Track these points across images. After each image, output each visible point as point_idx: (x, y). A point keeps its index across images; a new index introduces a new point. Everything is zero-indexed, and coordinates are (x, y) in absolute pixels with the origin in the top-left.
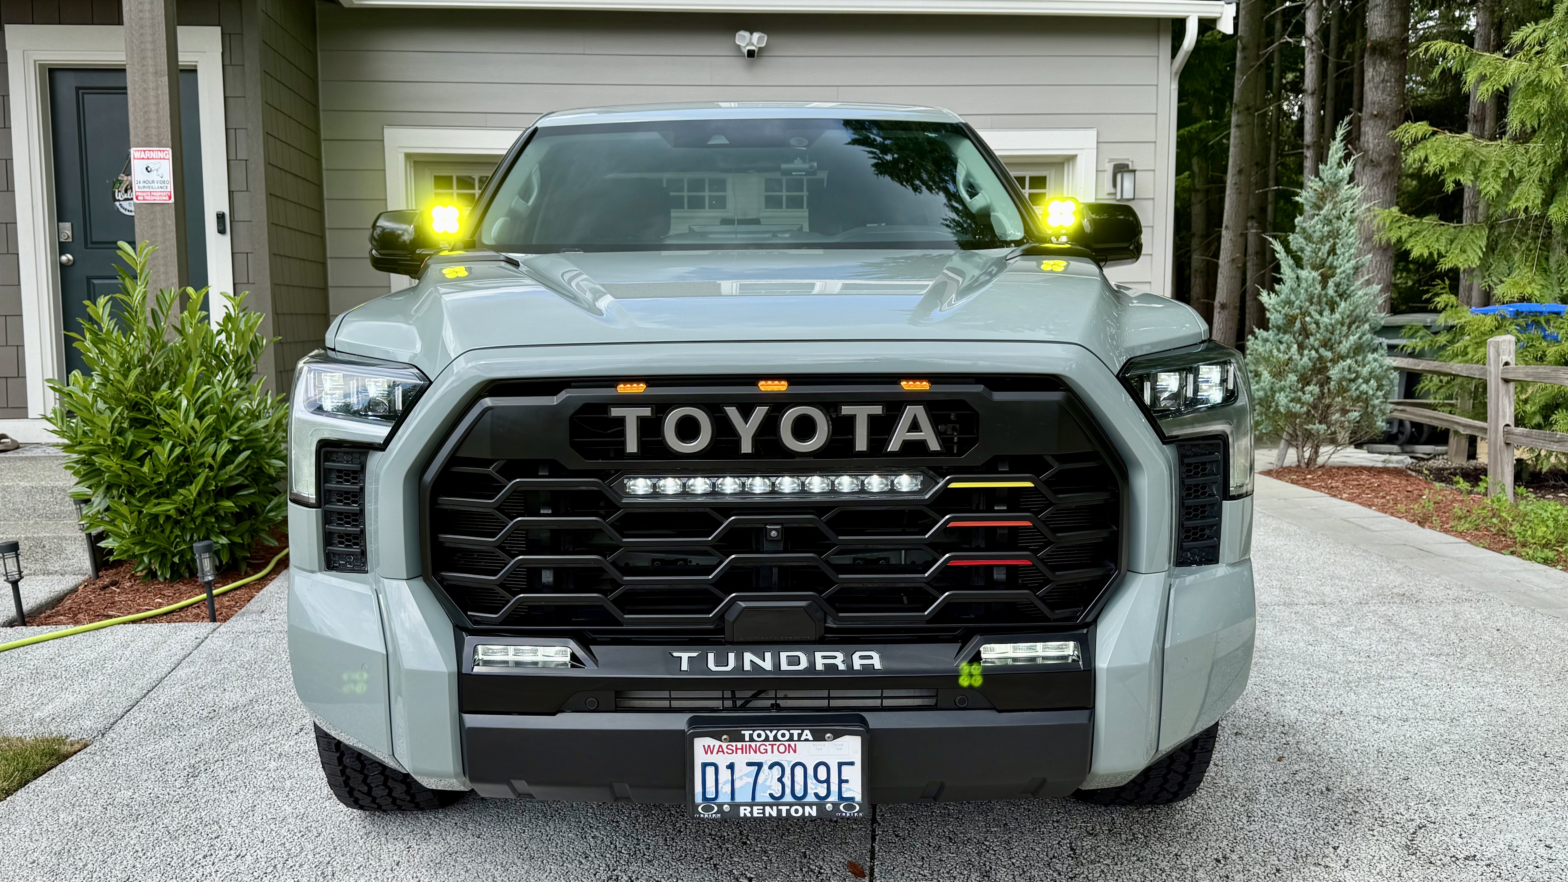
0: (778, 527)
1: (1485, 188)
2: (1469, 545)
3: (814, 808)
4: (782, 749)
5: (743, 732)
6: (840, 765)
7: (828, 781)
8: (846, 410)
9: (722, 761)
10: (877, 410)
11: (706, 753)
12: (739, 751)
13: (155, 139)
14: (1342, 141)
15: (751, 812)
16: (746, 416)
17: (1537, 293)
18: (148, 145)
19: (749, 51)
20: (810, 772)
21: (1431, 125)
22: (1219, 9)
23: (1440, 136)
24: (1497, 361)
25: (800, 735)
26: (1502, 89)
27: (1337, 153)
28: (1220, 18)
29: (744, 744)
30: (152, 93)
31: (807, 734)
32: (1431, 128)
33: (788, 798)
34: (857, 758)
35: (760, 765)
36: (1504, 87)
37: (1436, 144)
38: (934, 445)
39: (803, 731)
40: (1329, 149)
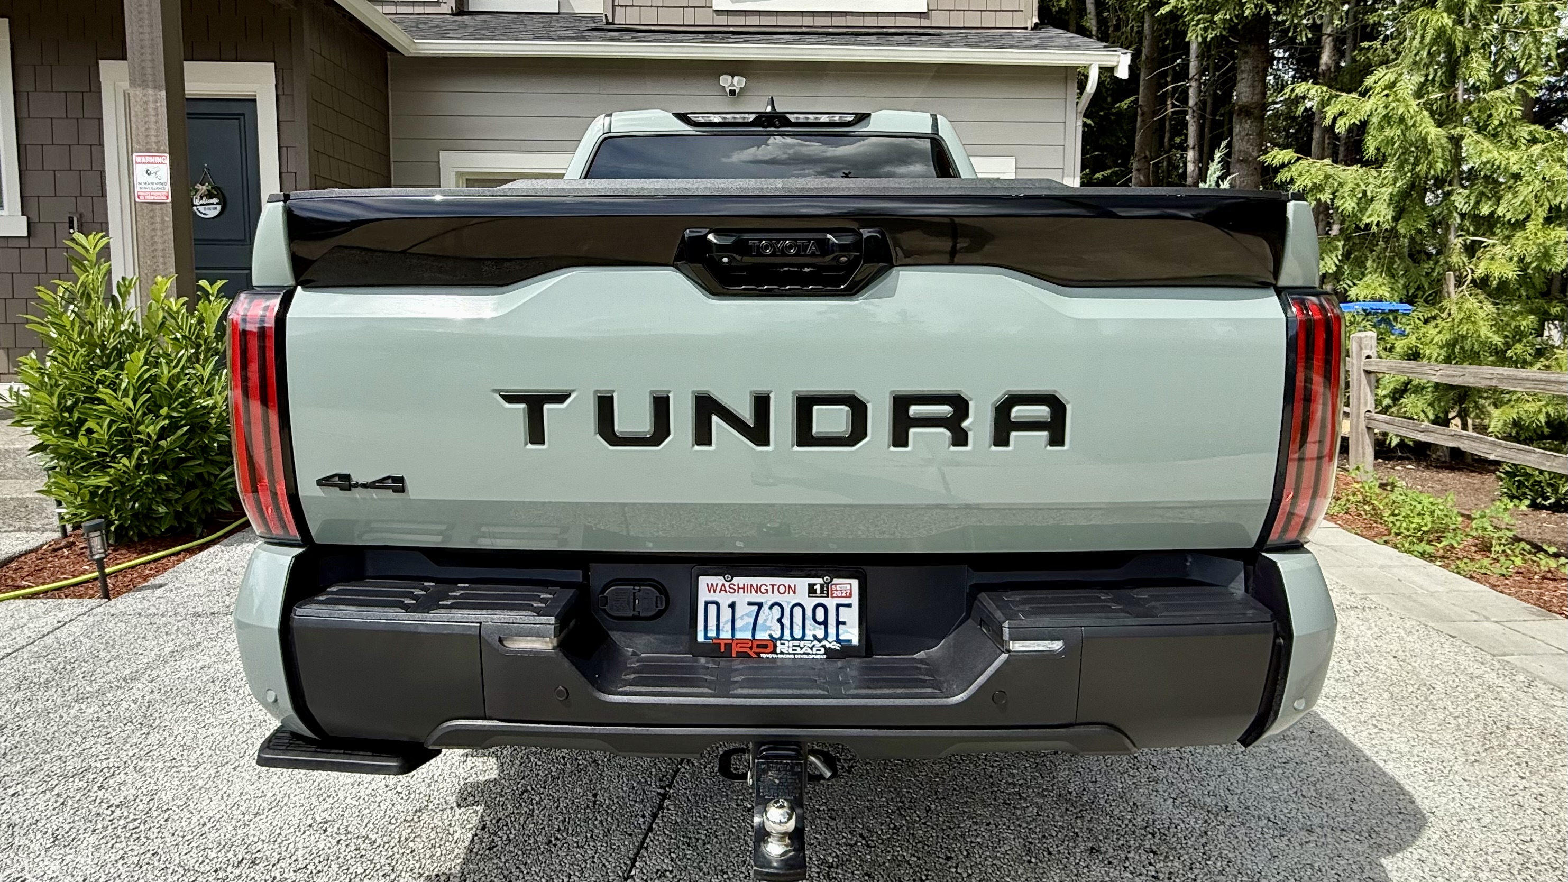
1: (1343, 204)
2: (1340, 530)
13: (155, 146)
14: (1219, 162)
17: (1387, 295)
18: (148, 151)
19: (731, 91)
21: (1296, 152)
22: (1116, 59)
23: (1304, 162)
24: (1359, 356)
26: (1358, 123)
27: (1215, 172)
28: (1117, 66)
30: (152, 105)
32: (1296, 155)
36: (1360, 121)
37: (1300, 168)
40: (1208, 169)
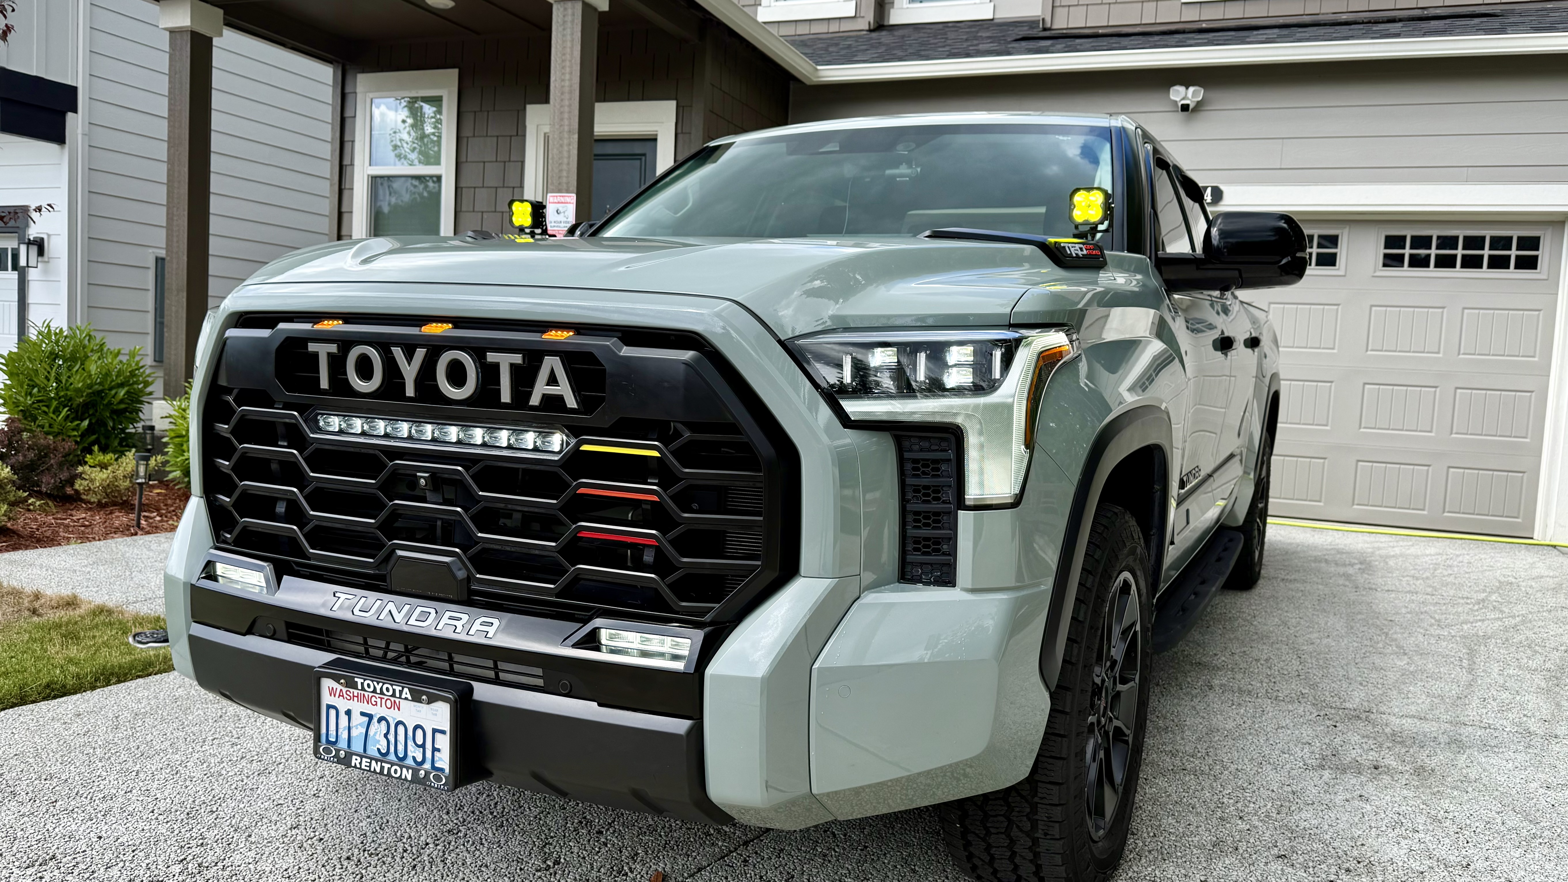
0: (426, 475)
3: (410, 771)
4: (389, 704)
5: (356, 679)
6: (435, 731)
7: (423, 746)
8: (491, 357)
9: (343, 705)
10: (517, 358)
11: (331, 695)
12: (356, 699)
13: (565, 186)
15: (360, 763)
16: (410, 357)
18: (560, 191)
19: (1182, 105)
20: (410, 733)
25: (401, 692)
29: (357, 691)
30: (566, 148)
31: (406, 693)
33: (392, 757)
34: (447, 727)
35: (370, 717)
38: (571, 402)
39: (403, 688)
